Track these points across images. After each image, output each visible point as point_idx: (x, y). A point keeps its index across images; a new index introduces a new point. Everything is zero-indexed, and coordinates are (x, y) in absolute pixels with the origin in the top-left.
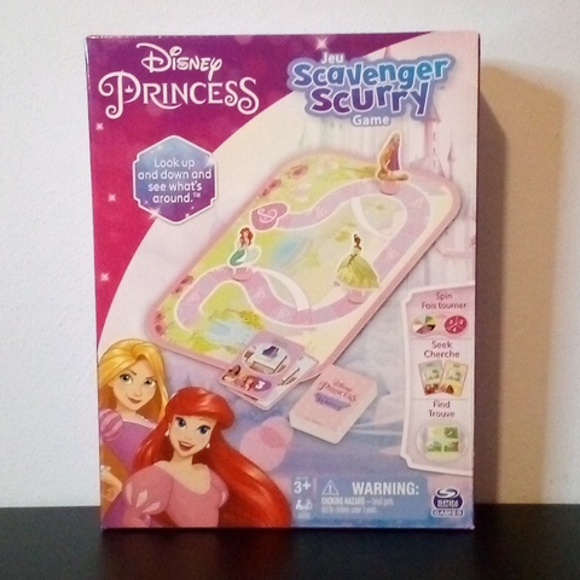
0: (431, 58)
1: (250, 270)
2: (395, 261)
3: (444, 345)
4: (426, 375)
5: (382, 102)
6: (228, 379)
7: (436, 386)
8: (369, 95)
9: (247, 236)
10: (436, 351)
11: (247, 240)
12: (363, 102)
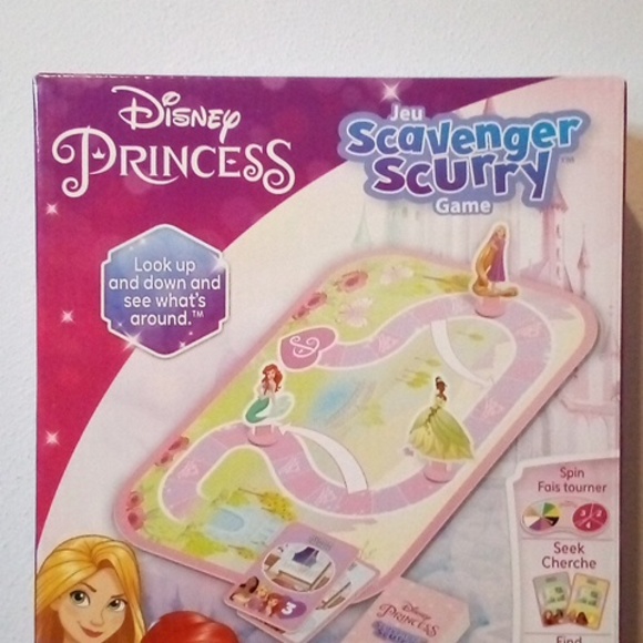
0: (553, 116)
1: (277, 428)
2: (498, 418)
3: (572, 550)
4: (545, 597)
5: (479, 180)
6: (240, 598)
7: (561, 613)
8: (460, 168)
9: (273, 377)
10: (561, 557)
11: (272, 383)
12: (451, 179)
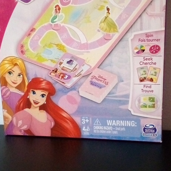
1: (60, 25)
3: (149, 59)
4: (140, 73)
7: (145, 78)
9: (58, 9)
10: (145, 62)
11: (58, 11)
